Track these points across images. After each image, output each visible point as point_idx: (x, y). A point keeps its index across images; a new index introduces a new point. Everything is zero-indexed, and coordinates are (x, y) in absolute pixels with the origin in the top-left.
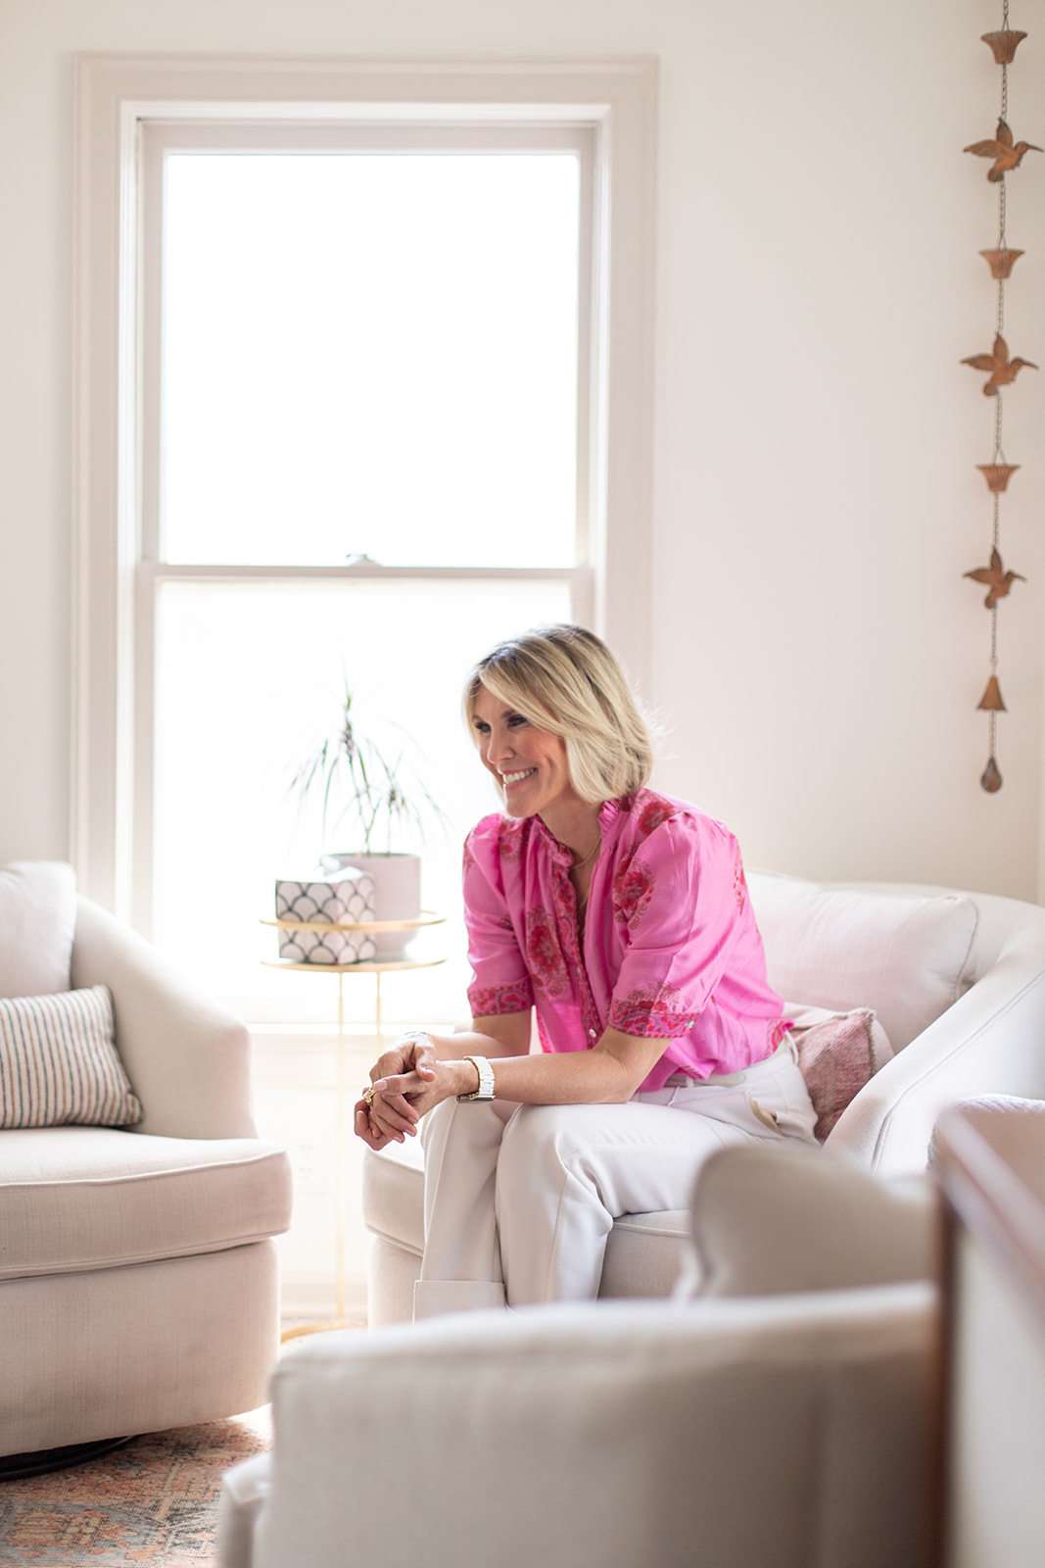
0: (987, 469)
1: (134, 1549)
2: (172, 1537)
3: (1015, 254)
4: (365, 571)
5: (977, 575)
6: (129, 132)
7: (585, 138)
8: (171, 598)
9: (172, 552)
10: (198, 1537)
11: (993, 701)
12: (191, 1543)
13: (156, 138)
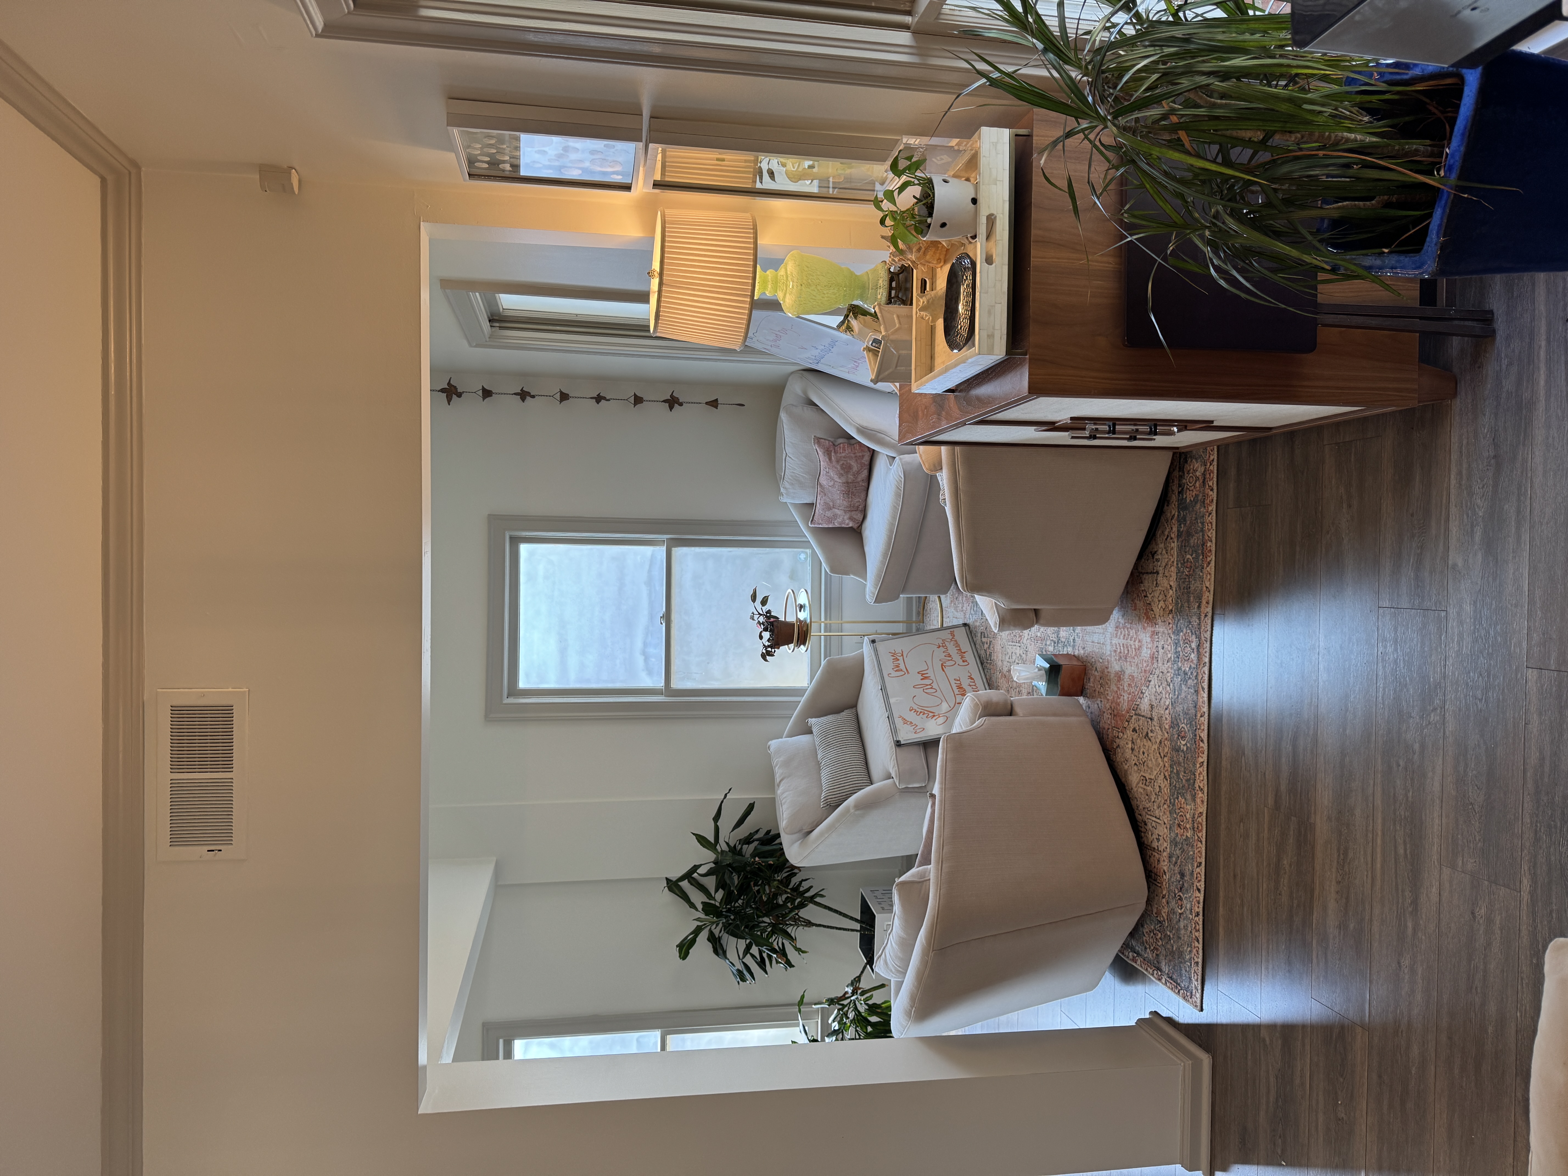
0: (635, 404)
1: (992, 672)
2: (989, 662)
3: (562, 393)
4: (667, 617)
5: (671, 408)
6: (512, 700)
7: (516, 541)
8: (676, 684)
9: (660, 684)
10: (988, 654)
11: (714, 404)
12: (990, 655)
13: (514, 691)
